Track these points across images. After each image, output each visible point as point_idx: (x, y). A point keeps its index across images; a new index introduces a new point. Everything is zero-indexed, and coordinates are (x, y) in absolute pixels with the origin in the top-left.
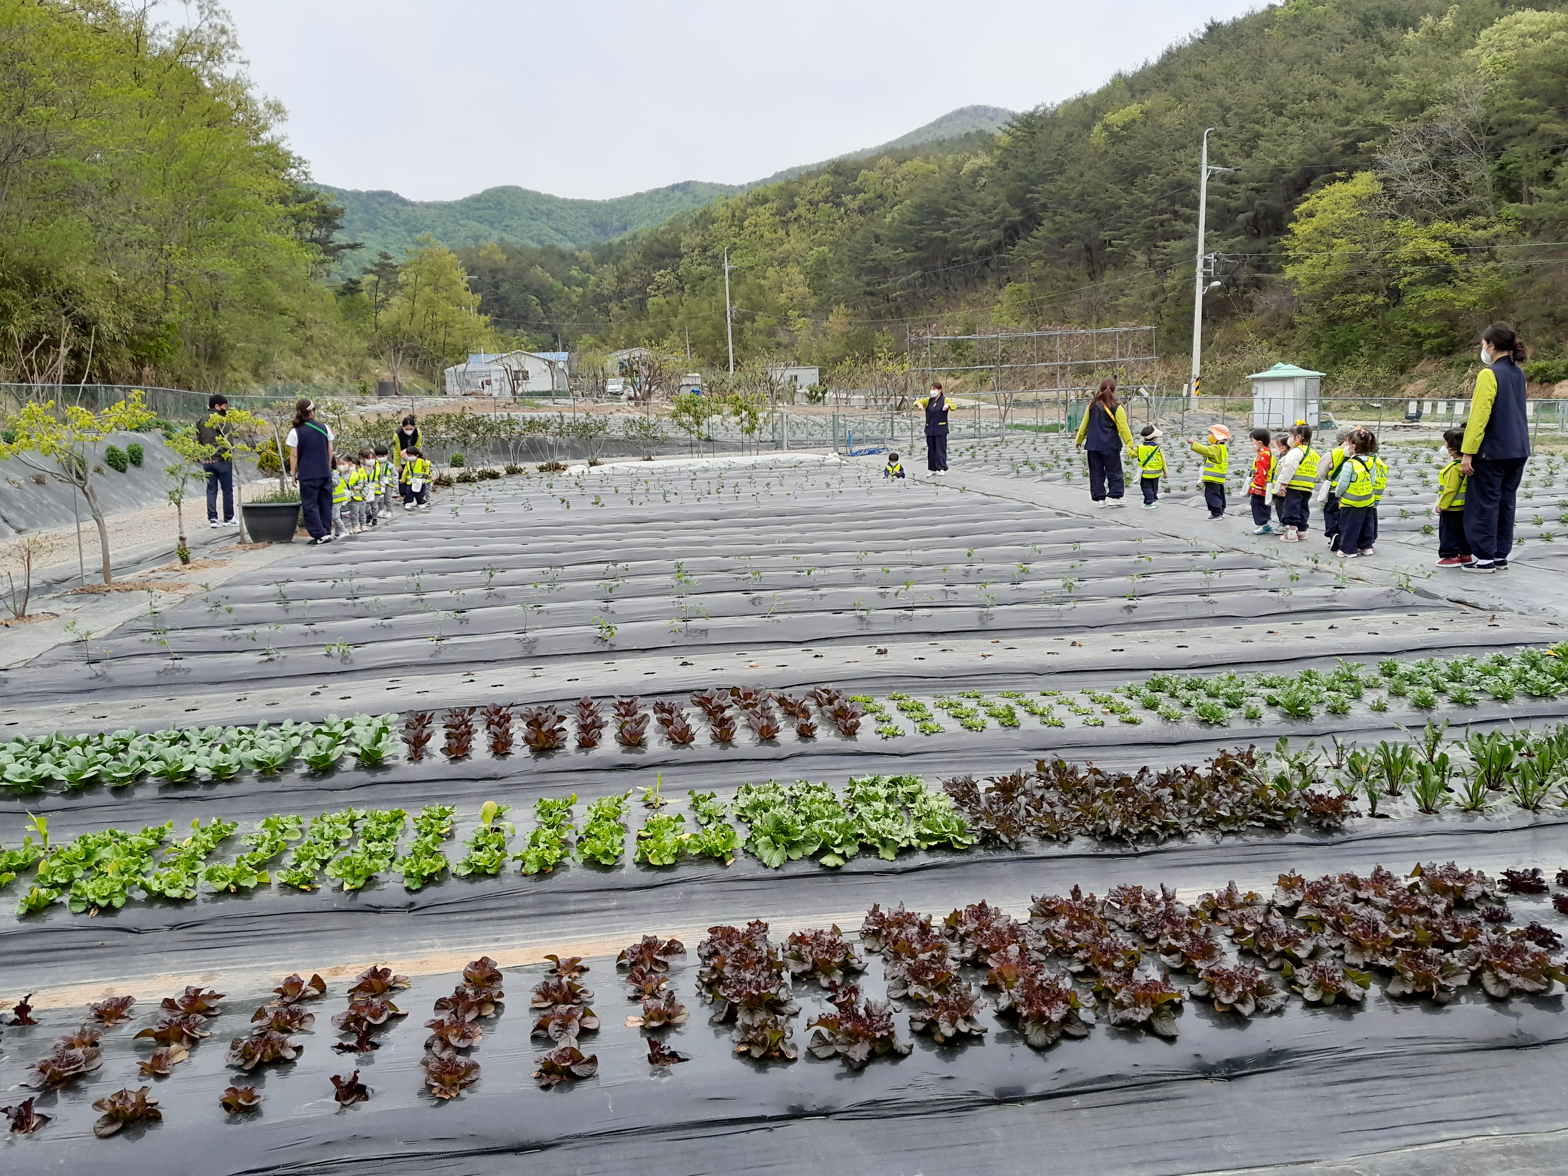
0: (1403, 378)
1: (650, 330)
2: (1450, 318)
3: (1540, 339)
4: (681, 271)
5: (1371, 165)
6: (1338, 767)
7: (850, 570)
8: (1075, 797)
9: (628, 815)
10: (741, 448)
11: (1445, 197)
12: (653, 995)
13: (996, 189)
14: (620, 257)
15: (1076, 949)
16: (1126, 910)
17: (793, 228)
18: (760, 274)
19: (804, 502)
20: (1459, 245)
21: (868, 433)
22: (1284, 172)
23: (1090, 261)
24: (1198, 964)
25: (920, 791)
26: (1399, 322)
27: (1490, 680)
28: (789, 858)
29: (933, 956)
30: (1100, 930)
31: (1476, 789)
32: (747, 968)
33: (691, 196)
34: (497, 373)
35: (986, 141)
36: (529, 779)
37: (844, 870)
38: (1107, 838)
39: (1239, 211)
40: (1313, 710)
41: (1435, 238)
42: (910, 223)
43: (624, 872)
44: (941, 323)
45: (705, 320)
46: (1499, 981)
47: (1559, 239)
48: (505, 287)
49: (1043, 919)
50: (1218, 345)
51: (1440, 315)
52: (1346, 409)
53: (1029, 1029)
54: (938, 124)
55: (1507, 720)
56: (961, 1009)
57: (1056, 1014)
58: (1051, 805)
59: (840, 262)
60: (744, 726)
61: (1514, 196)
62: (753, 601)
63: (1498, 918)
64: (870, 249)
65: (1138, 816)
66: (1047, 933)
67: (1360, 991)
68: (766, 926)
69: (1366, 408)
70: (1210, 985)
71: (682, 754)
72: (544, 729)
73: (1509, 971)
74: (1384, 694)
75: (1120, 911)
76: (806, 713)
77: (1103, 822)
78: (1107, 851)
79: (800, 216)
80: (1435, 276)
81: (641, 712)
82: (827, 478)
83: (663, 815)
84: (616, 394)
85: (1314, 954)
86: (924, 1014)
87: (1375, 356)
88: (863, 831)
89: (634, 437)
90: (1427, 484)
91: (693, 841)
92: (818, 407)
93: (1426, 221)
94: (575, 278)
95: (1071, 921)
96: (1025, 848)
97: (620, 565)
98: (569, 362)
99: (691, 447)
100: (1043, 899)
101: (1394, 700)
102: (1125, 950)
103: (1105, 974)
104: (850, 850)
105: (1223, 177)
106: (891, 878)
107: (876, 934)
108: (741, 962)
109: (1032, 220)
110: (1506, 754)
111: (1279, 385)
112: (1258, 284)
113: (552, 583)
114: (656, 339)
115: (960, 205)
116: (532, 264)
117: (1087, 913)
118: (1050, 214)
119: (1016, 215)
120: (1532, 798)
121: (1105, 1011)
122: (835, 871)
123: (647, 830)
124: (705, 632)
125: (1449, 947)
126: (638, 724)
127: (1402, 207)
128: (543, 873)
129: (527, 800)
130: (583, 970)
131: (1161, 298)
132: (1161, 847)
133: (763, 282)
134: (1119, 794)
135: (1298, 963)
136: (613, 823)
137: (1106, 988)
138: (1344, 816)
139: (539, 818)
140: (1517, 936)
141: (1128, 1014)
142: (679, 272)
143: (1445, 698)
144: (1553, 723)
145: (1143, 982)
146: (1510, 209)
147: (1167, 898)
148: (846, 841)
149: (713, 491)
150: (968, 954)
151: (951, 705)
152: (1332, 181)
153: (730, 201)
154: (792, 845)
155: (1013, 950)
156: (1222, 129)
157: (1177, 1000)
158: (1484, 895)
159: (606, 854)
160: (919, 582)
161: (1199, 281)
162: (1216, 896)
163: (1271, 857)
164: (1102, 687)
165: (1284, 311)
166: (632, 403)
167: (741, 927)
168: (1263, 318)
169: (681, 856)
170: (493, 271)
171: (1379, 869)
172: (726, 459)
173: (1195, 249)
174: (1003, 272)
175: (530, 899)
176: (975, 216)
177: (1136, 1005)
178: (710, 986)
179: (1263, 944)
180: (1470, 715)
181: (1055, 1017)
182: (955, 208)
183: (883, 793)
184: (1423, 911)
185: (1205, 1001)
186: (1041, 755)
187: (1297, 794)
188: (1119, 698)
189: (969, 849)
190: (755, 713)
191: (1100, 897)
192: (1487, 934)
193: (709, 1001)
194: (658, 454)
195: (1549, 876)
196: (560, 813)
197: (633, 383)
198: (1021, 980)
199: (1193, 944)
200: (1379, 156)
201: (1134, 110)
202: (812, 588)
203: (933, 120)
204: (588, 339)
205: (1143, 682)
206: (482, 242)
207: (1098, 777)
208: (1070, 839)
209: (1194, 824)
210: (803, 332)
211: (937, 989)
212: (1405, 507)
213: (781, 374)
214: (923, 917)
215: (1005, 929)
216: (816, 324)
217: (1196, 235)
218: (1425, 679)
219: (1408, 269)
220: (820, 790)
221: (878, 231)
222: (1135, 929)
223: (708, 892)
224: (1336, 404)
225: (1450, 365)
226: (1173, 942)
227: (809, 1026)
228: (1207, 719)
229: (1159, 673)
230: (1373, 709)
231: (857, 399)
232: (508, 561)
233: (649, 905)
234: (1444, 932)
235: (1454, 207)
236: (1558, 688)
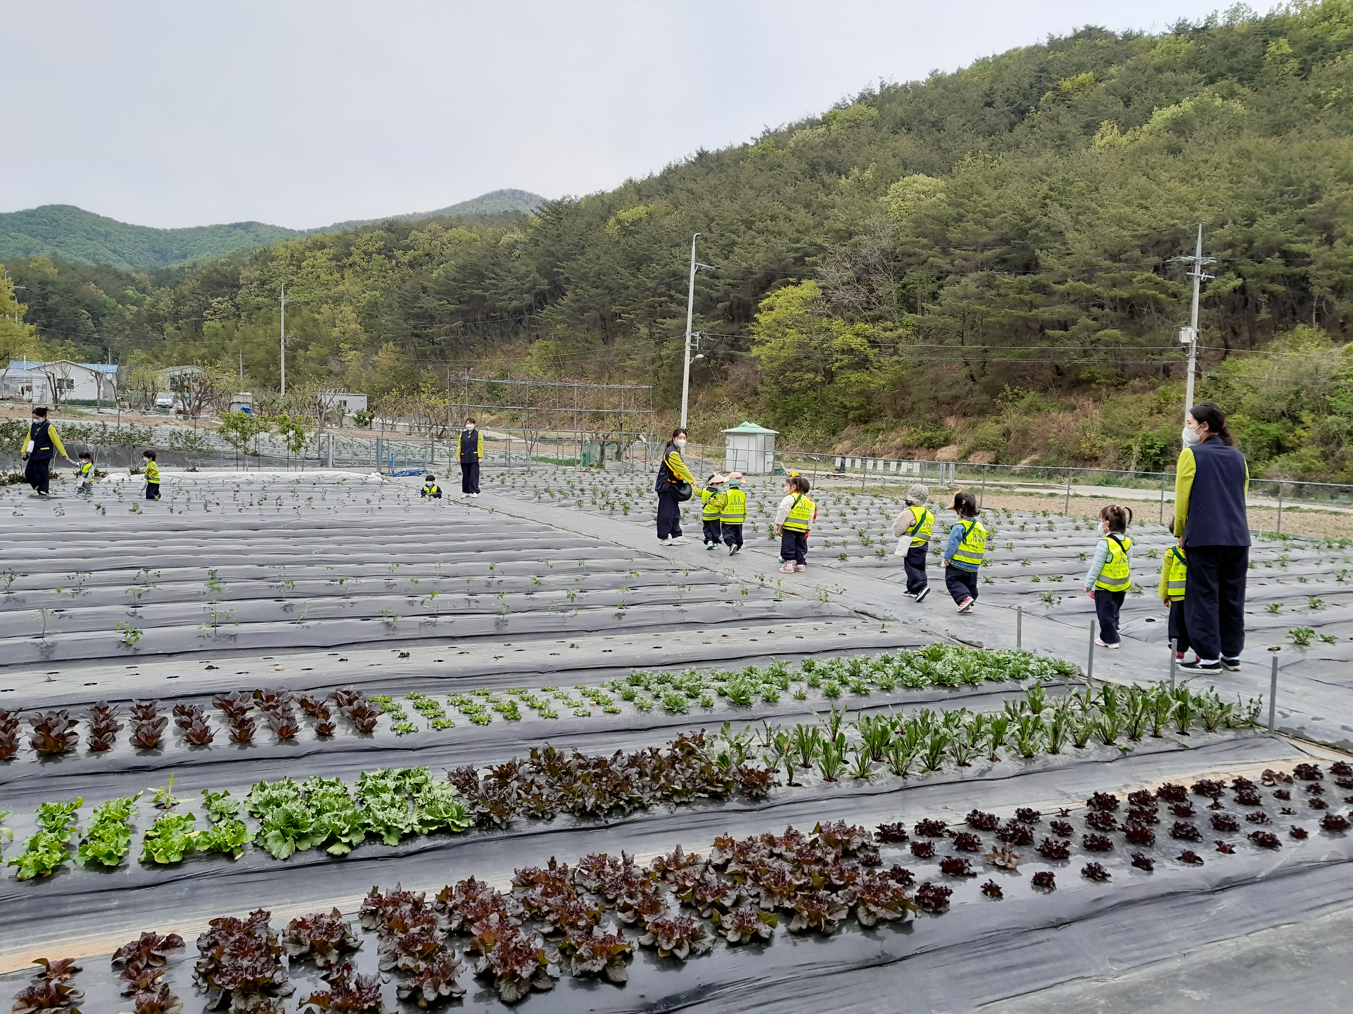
0: (834, 439)
1: (204, 350)
2: (868, 396)
3: (928, 416)
4: (238, 300)
5: (814, 275)
6: (767, 746)
7: (382, 580)
8: (560, 779)
9: (137, 816)
10: (286, 463)
11: (865, 305)
12: (148, 989)
13: (528, 261)
14: (178, 282)
15: (548, 913)
16: (593, 876)
17: (348, 273)
18: (315, 309)
19: (343, 516)
20: (874, 342)
21: (410, 457)
22: (752, 273)
23: (604, 328)
24: (646, 918)
25: (426, 781)
26: (832, 396)
27: (878, 675)
28: (297, 850)
29: (423, 929)
30: (569, 894)
31: (863, 761)
32: (244, 955)
33: (252, 235)
34: (38, 380)
35: (521, 221)
36: (34, 783)
37: (349, 857)
38: (584, 813)
39: (719, 300)
40: (752, 699)
41: (857, 335)
42: (454, 280)
43: (128, 872)
44: (479, 367)
45: (259, 345)
46: (870, 913)
47: (941, 343)
48: (54, 300)
49: (523, 889)
50: (701, 404)
51: (861, 393)
52: (794, 460)
53: (503, 986)
54: (481, 200)
55: (887, 706)
56: (444, 975)
57: (526, 972)
58: (539, 787)
59: (390, 306)
60: (264, 727)
61: (912, 309)
62: (285, 608)
63: (872, 863)
64: (417, 298)
65: (610, 793)
66: (525, 901)
67: (769, 929)
68: (268, 914)
69: (808, 460)
70: (656, 935)
71: (201, 755)
72: (53, 734)
73: (876, 904)
74: (804, 685)
75: (588, 877)
76: (326, 713)
77: (580, 800)
78: (584, 825)
79: (355, 263)
80: (858, 363)
81: (159, 715)
82: (368, 495)
83: (172, 815)
84: (165, 407)
85: (738, 902)
86: (411, 982)
87: (815, 421)
88: (370, 821)
89: (179, 449)
90: (845, 522)
91: (202, 838)
92: (365, 432)
93: (852, 321)
94: (130, 298)
95: (545, 889)
96: (515, 827)
97: (152, 572)
98: (118, 375)
99: (237, 460)
100: (524, 871)
101: (812, 690)
102: (588, 911)
103: (570, 932)
104: (356, 839)
105: (707, 272)
106: (393, 862)
107: (373, 913)
108: (240, 949)
109: (557, 290)
110: (885, 732)
111: (745, 439)
112: (732, 359)
113: (78, 588)
114: (210, 360)
115: (498, 270)
116: (85, 281)
117: (560, 880)
118: (572, 287)
119: (544, 285)
120: (902, 767)
121: (569, 965)
122: (341, 859)
123: (155, 830)
124: (234, 637)
125: (834, 889)
126: (155, 727)
127: (835, 309)
128: (41, 877)
129: (30, 804)
130: (75, 971)
131: (658, 363)
132: (627, 819)
133: (317, 316)
134: (596, 775)
135: (724, 911)
136: (119, 824)
137: (570, 945)
138: (769, 786)
139: (41, 823)
140: (884, 876)
141: (587, 966)
142: (237, 301)
143: (848, 688)
144: (918, 708)
145: (601, 936)
146: (909, 318)
147: (627, 863)
148: (353, 830)
149: (255, 502)
150: (455, 925)
151: (462, 702)
152: (786, 284)
153: (290, 244)
154: (301, 837)
155: (494, 917)
156: (707, 234)
157: (628, 950)
158: (864, 845)
159: (110, 856)
160: (444, 592)
161: (688, 353)
162: (665, 859)
163: (713, 823)
164: (592, 682)
165: (750, 382)
166: (181, 417)
167: (243, 917)
168: (734, 386)
169: (188, 853)
170: (43, 283)
171: (790, 829)
172: (271, 473)
173: (685, 327)
174: (533, 330)
175: (24, 905)
176: (510, 281)
177: (594, 957)
178: (206, 976)
179: (698, 897)
180: (864, 702)
181: (525, 974)
182: (494, 273)
183: (391, 784)
184: (819, 861)
185: (650, 949)
186: (535, 744)
187: (734, 769)
188: (604, 692)
189: (465, 832)
190: (276, 714)
191: (571, 866)
192: (863, 876)
193: (204, 990)
194: (203, 466)
195: (909, 828)
196: (64, 817)
197: (183, 398)
198: (499, 944)
199: (643, 902)
200: (819, 269)
201: (641, 210)
202: (344, 596)
203: (476, 197)
204: (140, 354)
205: (625, 678)
206: (33, 255)
207: (581, 761)
208: (553, 816)
209: (654, 797)
210: (354, 363)
211: (424, 959)
212: (829, 539)
213: (331, 399)
214: (417, 895)
215: (489, 900)
216: (366, 357)
217: (686, 316)
218: (834, 674)
219: (839, 357)
220: (332, 785)
221: (426, 284)
222: (599, 892)
223: (214, 886)
224: (786, 456)
225: (867, 431)
226: (629, 901)
227: (301, 1005)
228: (673, 708)
229: (638, 670)
230: (796, 698)
231: (402, 426)
232: (33, 565)
233: (152, 903)
234: (833, 877)
235: (871, 313)
236: (924, 681)
